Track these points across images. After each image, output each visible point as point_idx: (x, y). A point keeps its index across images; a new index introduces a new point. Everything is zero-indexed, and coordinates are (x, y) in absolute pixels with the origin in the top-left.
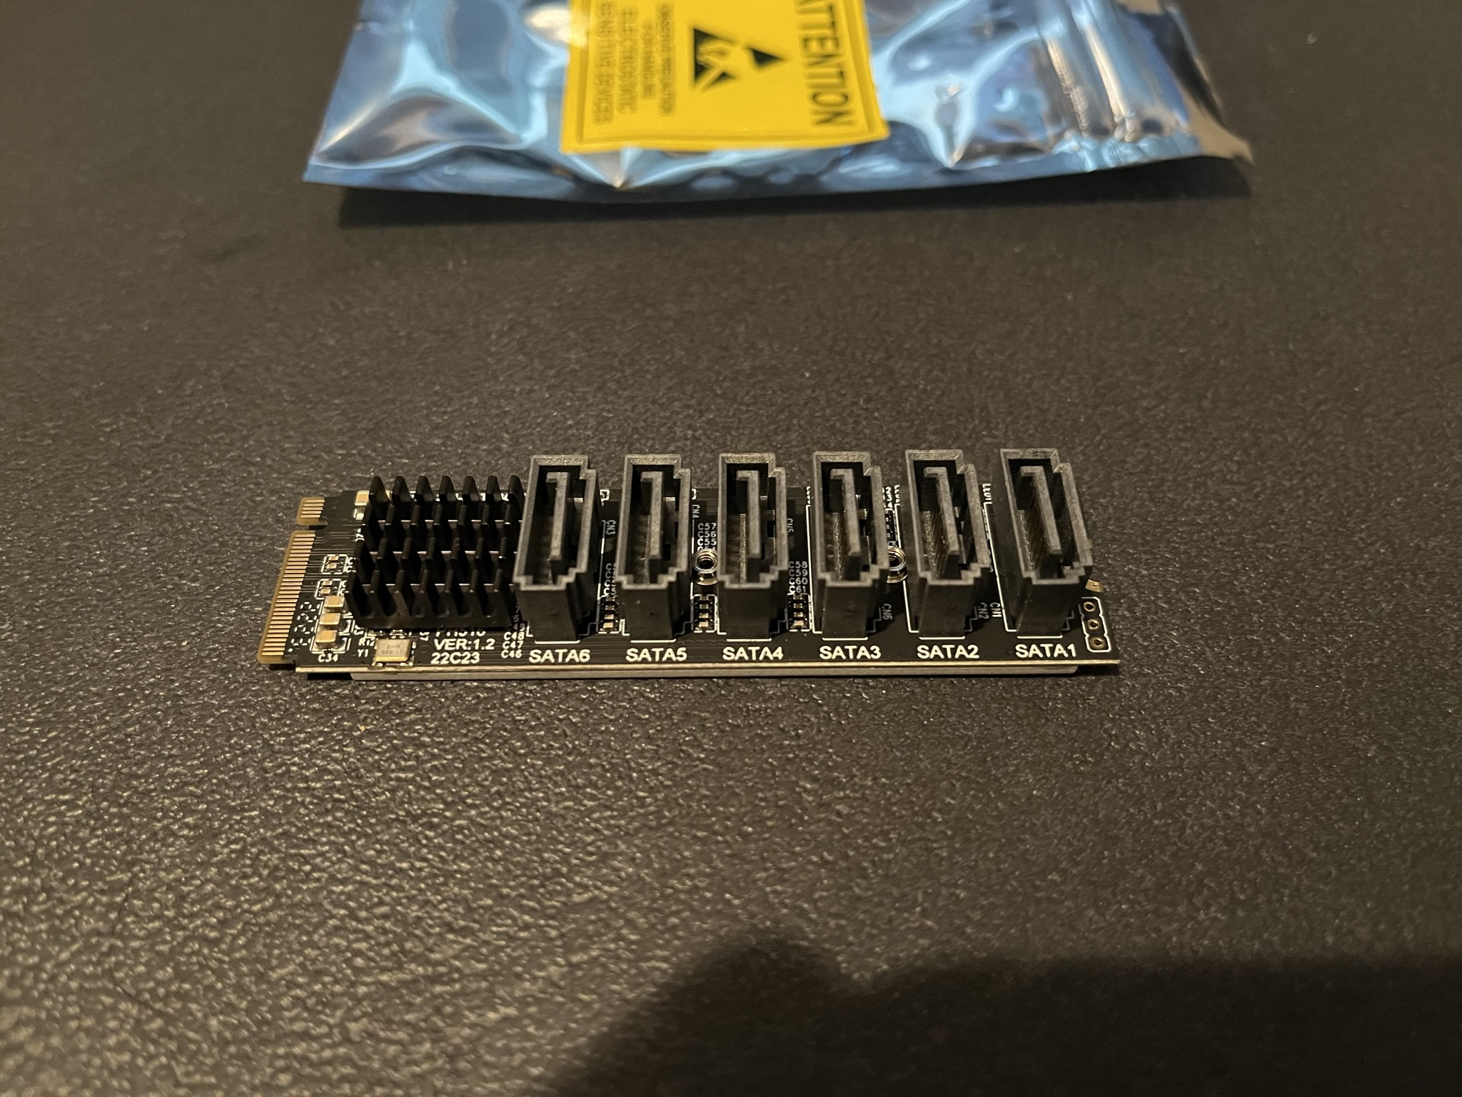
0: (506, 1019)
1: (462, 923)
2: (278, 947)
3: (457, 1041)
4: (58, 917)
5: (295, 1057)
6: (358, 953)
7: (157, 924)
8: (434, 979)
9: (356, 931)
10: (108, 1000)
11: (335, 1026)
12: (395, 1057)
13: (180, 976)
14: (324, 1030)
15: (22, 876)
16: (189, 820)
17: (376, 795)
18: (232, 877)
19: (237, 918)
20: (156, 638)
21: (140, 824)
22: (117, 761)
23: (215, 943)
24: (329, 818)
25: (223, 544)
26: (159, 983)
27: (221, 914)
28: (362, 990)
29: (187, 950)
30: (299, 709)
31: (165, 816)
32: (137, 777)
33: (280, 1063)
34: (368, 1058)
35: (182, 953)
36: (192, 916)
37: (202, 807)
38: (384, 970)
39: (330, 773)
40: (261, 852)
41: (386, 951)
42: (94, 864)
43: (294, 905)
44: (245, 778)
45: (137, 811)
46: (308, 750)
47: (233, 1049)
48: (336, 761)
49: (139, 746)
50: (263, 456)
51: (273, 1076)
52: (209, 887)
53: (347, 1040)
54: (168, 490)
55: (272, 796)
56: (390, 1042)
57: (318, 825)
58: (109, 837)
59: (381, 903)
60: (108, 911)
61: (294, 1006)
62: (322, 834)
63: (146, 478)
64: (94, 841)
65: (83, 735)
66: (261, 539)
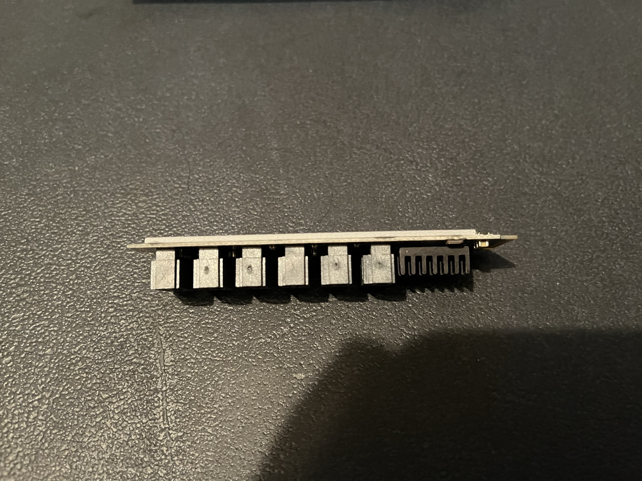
2: (110, 270)
4: (36, 259)
5: (115, 303)
6: (135, 273)
7: (70, 262)
9: (135, 266)
10: (54, 285)
11: (128, 295)
12: (147, 305)
13: (77, 278)
14: (124, 296)
15: (24, 245)
16: (80, 229)
17: (143, 222)
18: (94, 247)
19: (96, 261)
20: (67, 166)
21: (63, 230)
22: (55, 208)
23: (90, 268)
24: (127, 230)
25: (90, 132)
26: (71, 280)
27: (91, 259)
28: (136, 284)
29: (80, 270)
30: (117, 193)
31: (72, 227)
32: (62, 214)
33: (110, 305)
34: (138, 305)
35: (78, 271)
36: (81, 259)
37: (84, 224)
38: (144, 278)
39: (127, 214)
40: (104, 240)
41: (144, 273)
42: (48, 242)
43: (115, 257)
44: (98, 215)
45: (63, 226)
46: (119, 207)
47: (95, 300)
48: (129, 211)
49: (62, 203)
50: (104, 99)
51: (108, 309)
52: (87, 251)
53: (131, 299)
54: (69, 111)
55: (107, 222)
56: (145, 300)
57: (123, 232)
58: (53, 233)
59: (143, 258)
60: (53, 257)
61: (114, 288)
62: (124, 235)
63: (61, 106)
64: (48, 235)
65: (42, 199)
66: (103, 131)
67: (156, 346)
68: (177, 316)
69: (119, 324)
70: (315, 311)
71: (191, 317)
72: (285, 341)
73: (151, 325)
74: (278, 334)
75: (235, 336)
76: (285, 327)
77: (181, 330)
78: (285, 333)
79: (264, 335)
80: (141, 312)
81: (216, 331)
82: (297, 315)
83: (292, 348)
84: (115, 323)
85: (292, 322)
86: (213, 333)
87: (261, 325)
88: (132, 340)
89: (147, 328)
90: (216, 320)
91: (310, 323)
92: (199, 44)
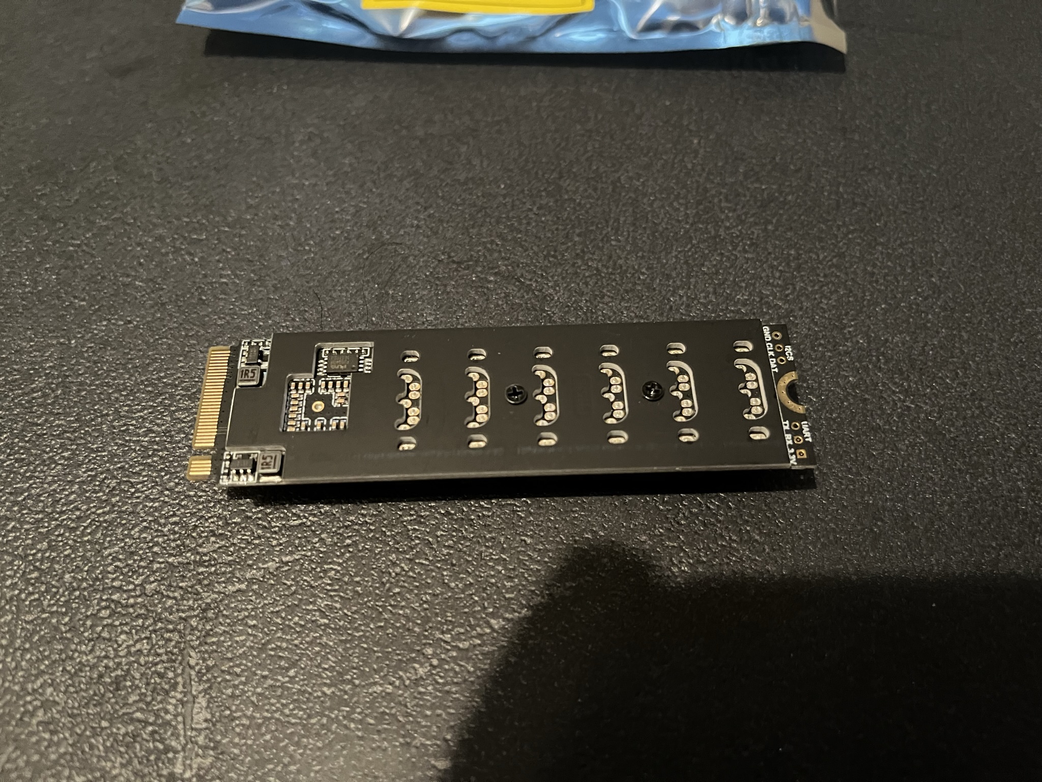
0: (239, 590)
1: (220, 531)
2: (111, 536)
3: (209, 601)
5: (113, 601)
6: (157, 544)
7: (40, 516)
8: (201, 563)
9: (157, 531)
10: (9, 559)
11: (138, 585)
12: (171, 607)
13: (50, 548)
14: (131, 587)
16: (66, 454)
17: (180, 448)
18: (87, 492)
19: (88, 517)
20: (56, 337)
21: (36, 454)
22: (26, 414)
23: (74, 529)
24: (149, 461)
25: (103, 278)
26: (39, 551)
27: (78, 513)
28: (156, 566)
29: (56, 533)
30: (139, 391)
31: (51, 451)
32: (38, 425)
33: (103, 604)
34: (156, 605)
35: (52, 534)
36: (62, 513)
37: (74, 447)
38: (171, 555)
39: (154, 432)
40: (106, 478)
41: (173, 545)
42: (7, 477)
43: (123, 512)
44: (100, 430)
45: (35, 446)
46: (141, 417)
47: (77, 593)
48: (158, 425)
49: (39, 406)
50: (135, 219)
51: (99, 611)
52: (72, 497)
53: (143, 594)
54: (72, 238)
55: (116, 444)
56: (168, 597)
57: (142, 464)
58: (17, 460)
59: (174, 515)
60: (13, 506)
61: (115, 572)
62: (144, 470)
63: (60, 228)
64: (8, 463)
65: (7, 396)
66: (128, 276)
67: (180, 688)
68: (224, 631)
69: (116, 641)
70: (480, 636)
71: (251, 635)
72: (420, 693)
73: (175, 647)
74: (409, 678)
75: (328, 678)
76: (422, 665)
77: (230, 660)
78: (421, 677)
79: (381, 678)
80: (160, 620)
81: (294, 664)
82: (446, 642)
83: (433, 707)
84: (110, 640)
85: (435, 655)
86: (288, 669)
87: (378, 657)
88: (137, 675)
89: (167, 653)
90: (296, 642)
91: (468, 659)
92: (310, 130)
